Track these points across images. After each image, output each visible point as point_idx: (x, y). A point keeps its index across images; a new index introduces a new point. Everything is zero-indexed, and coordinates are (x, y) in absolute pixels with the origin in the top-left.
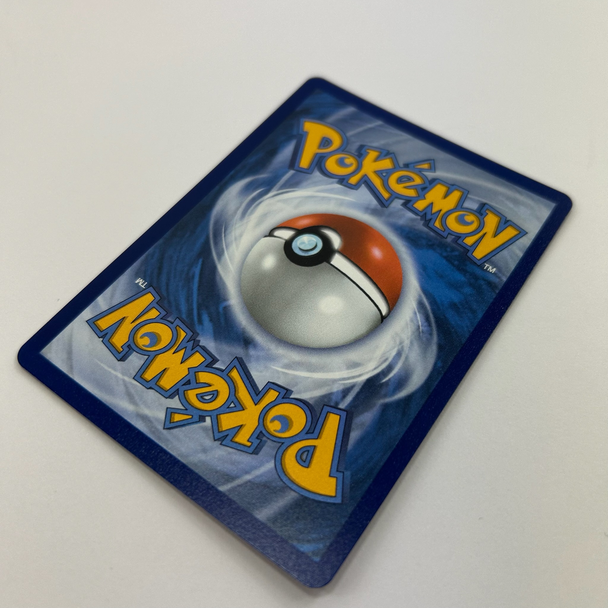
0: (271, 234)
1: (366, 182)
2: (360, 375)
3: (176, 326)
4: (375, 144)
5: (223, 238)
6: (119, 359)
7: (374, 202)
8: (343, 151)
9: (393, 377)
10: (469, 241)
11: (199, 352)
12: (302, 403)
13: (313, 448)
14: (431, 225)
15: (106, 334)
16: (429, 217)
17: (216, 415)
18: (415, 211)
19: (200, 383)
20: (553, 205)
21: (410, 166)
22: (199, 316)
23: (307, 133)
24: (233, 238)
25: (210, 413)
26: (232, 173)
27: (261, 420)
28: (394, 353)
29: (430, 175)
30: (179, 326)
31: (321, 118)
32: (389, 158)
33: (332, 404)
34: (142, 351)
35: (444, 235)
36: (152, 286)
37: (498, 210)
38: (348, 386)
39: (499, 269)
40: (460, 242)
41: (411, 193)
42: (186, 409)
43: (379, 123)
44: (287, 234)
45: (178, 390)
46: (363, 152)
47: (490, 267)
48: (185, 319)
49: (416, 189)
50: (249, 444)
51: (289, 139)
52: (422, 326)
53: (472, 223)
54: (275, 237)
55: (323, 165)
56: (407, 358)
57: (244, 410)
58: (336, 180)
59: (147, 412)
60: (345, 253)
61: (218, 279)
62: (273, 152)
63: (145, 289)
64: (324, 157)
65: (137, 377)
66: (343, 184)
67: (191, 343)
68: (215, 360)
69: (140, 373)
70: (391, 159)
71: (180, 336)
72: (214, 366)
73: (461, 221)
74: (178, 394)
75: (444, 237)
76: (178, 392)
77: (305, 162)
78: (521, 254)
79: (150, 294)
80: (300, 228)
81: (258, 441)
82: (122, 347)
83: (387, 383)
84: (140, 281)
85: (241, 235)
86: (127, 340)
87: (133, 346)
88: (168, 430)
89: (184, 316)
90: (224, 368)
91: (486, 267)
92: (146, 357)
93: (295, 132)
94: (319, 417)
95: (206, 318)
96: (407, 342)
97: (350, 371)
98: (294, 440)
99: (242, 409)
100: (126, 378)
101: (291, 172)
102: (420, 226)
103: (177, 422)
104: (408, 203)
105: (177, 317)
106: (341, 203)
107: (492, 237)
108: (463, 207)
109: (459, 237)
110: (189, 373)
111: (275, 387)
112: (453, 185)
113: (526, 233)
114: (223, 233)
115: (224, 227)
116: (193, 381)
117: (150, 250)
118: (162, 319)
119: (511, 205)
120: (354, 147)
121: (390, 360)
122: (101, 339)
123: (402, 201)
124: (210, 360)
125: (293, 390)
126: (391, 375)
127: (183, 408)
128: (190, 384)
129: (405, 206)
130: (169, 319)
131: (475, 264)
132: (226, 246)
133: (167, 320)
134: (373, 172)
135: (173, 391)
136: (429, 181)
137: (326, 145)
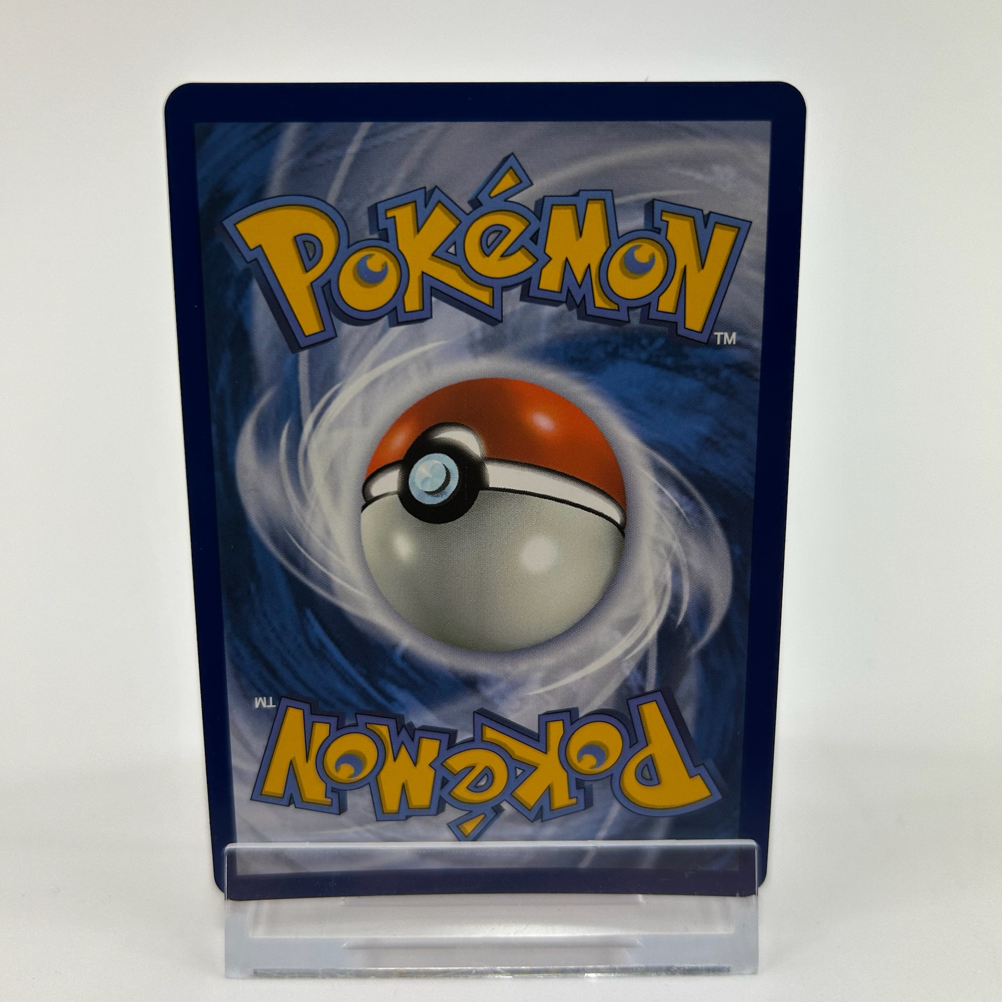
0: (368, 500)
1: (433, 288)
2: (645, 633)
3: (364, 726)
5: (307, 556)
6: (339, 813)
8: (350, 247)
9: (689, 608)
10: (667, 303)
11: (423, 738)
12: (600, 715)
13: (649, 760)
14: (590, 310)
16: (578, 295)
18: (550, 299)
19: (458, 772)
20: (766, 127)
21: (480, 198)
22: (382, 692)
23: (260, 249)
24: (321, 545)
25: (502, 798)
27: (567, 766)
28: (669, 573)
29: (526, 197)
30: (369, 723)
32: (437, 206)
33: (636, 692)
34: (354, 785)
35: (624, 314)
36: (282, 697)
37: (678, 201)
38: (641, 655)
39: (741, 332)
40: (653, 315)
42: (471, 812)
45: (441, 797)
46: (383, 222)
47: (726, 335)
48: (369, 709)
49: (523, 247)
50: (574, 800)
51: (242, 288)
52: (681, 506)
53: (652, 259)
54: (378, 498)
55: (341, 305)
56: (689, 567)
57: (536, 768)
58: (385, 321)
63: (277, 709)
64: (329, 281)
65: (380, 818)
66: (400, 321)
67: (404, 733)
69: (379, 809)
70: (440, 205)
71: (383, 734)
72: (458, 741)
73: (633, 268)
74: (446, 802)
75: (624, 322)
76: (443, 800)
77: (306, 318)
78: (759, 277)
79: (290, 709)
80: (402, 458)
81: (582, 791)
82: (326, 797)
83: (686, 621)
84: (260, 702)
85: (328, 532)
86: (324, 784)
87: (339, 786)
89: (362, 705)
90: (470, 736)
91: (719, 338)
92: (367, 788)
94: (631, 717)
95: (392, 689)
96: (676, 545)
97: (629, 635)
98: (621, 764)
100: (370, 827)
101: (304, 355)
103: (474, 830)
104: (528, 288)
105: (356, 714)
106: (428, 362)
107: (699, 271)
108: (620, 234)
109: (647, 305)
110: (435, 771)
111: (552, 716)
112: (577, 195)
113: (750, 224)
114: (298, 545)
115: (291, 537)
117: (228, 650)
118: (340, 729)
120: (361, 223)
121: (670, 586)
122: (292, 806)
123: (517, 291)
124: (445, 738)
125: (575, 706)
126: (684, 607)
127: (466, 812)
128: (448, 781)
129: (528, 296)
130: (347, 723)
131: (697, 344)
132: (322, 564)
133: (346, 727)
134: (430, 259)
135: (436, 802)
136: (534, 213)
137: (311, 255)
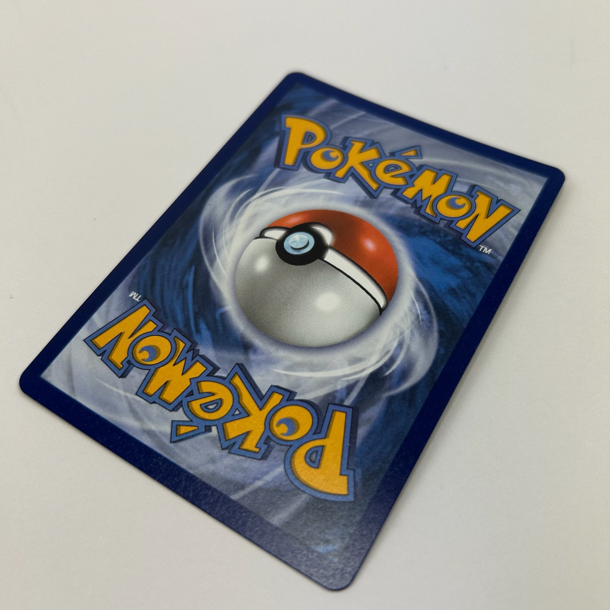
0: (261, 235)
1: (353, 174)
2: (363, 371)
3: (173, 337)
4: (359, 135)
5: (214, 244)
6: (120, 376)
7: (363, 194)
8: (327, 144)
9: (396, 369)
10: (462, 224)
11: (199, 361)
12: (307, 404)
13: (321, 448)
14: (422, 212)
15: (105, 351)
16: (419, 204)
17: (221, 424)
18: (405, 200)
19: (203, 393)
20: (544, 180)
21: (396, 154)
22: (197, 325)
23: (290, 129)
24: (224, 243)
25: (216, 423)
26: (217, 176)
27: (267, 425)
28: (395, 344)
29: (417, 162)
30: (177, 338)
31: (302, 113)
32: (375, 148)
33: (337, 401)
34: (142, 366)
35: (437, 220)
36: (147, 299)
37: (487, 190)
38: (352, 382)
39: (495, 250)
40: (452, 226)
41: (400, 181)
42: (191, 421)
43: (362, 113)
44: (277, 234)
45: (181, 402)
46: (347, 143)
47: (486, 249)
48: (183, 329)
49: (404, 177)
50: (257, 450)
51: (272, 136)
52: (421, 314)
53: (463, 206)
54: (266, 238)
55: (308, 162)
56: (408, 349)
57: (249, 416)
58: (323, 175)
59: (153, 427)
60: (338, 248)
61: (212, 286)
62: (257, 152)
63: (139, 303)
64: (309, 152)
65: (140, 393)
66: (329, 178)
67: (191, 353)
68: (216, 369)
69: (142, 388)
70: (376, 149)
71: (179, 347)
72: (216, 374)
73: (452, 205)
74: (182, 406)
75: (437, 223)
76: (182, 404)
77: (290, 159)
78: (515, 233)
79: (145, 307)
80: (290, 227)
81: (266, 446)
82: (121, 363)
83: (391, 375)
84: (134, 295)
85: (231, 239)
86: (127, 356)
87: (133, 362)
88: (175, 444)
89: (181, 326)
90: (225, 375)
91: (481, 249)
92: (147, 371)
93: (277, 129)
94: (325, 415)
95: (203, 326)
96: (407, 333)
97: (352, 367)
98: (302, 441)
99: (247, 415)
100: (129, 395)
101: (277, 170)
102: (411, 214)
103: (183, 434)
104: (397, 192)
105: (175, 328)
106: (330, 198)
107: (484, 218)
108: (453, 191)
109: (451, 221)
110: (191, 384)
111: (279, 390)
112: (441, 170)
113: (519, 210)
114: (213, 237)
115: (213, 233)
116: (196, 392)
117: (142, 262)
118: (160, 331)
119: (502, 185)
120: (338, 140)
121: (392, 352)
122: (100, 357)
123: (391, 191)
124: (211, 368)
125: (296, 391)
126: (394, 367)
127: (187, 419)
128: (193, 395)
129: (395, 195)
130: (167, 331)
131: (469, 246)
132: (218, 251)
133: (164, 332)
134: (359, 164)
135: (176, 403)
136: (417, 168)
137: (309, 140)
